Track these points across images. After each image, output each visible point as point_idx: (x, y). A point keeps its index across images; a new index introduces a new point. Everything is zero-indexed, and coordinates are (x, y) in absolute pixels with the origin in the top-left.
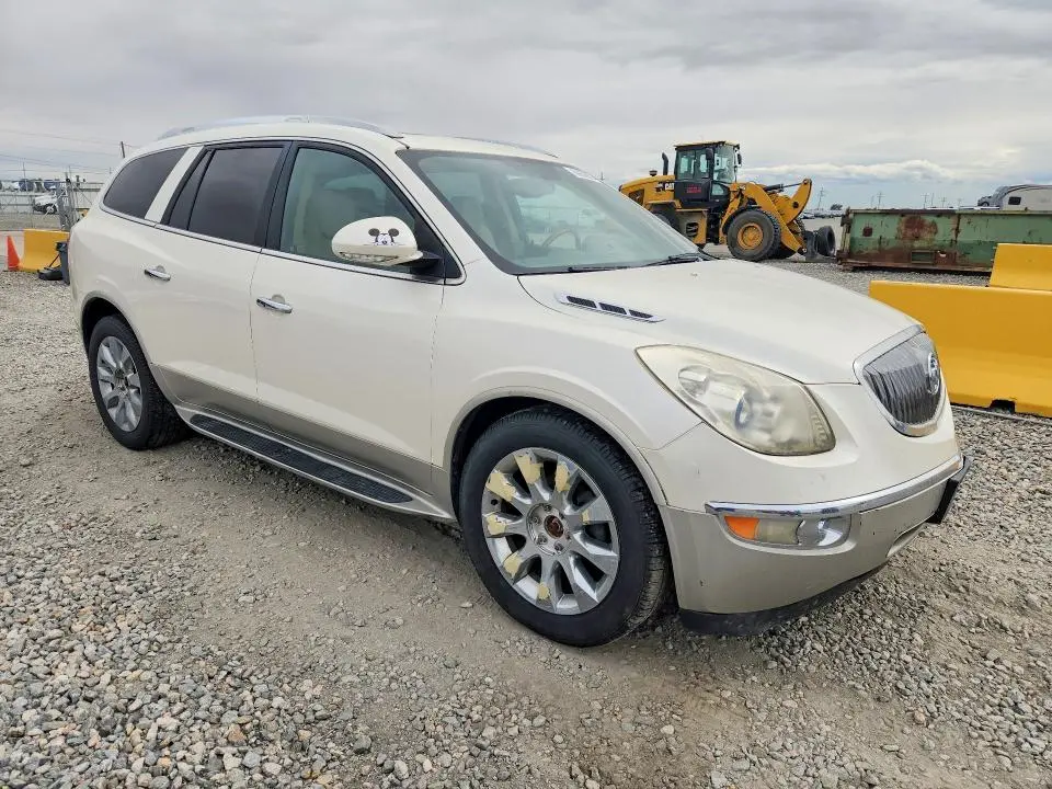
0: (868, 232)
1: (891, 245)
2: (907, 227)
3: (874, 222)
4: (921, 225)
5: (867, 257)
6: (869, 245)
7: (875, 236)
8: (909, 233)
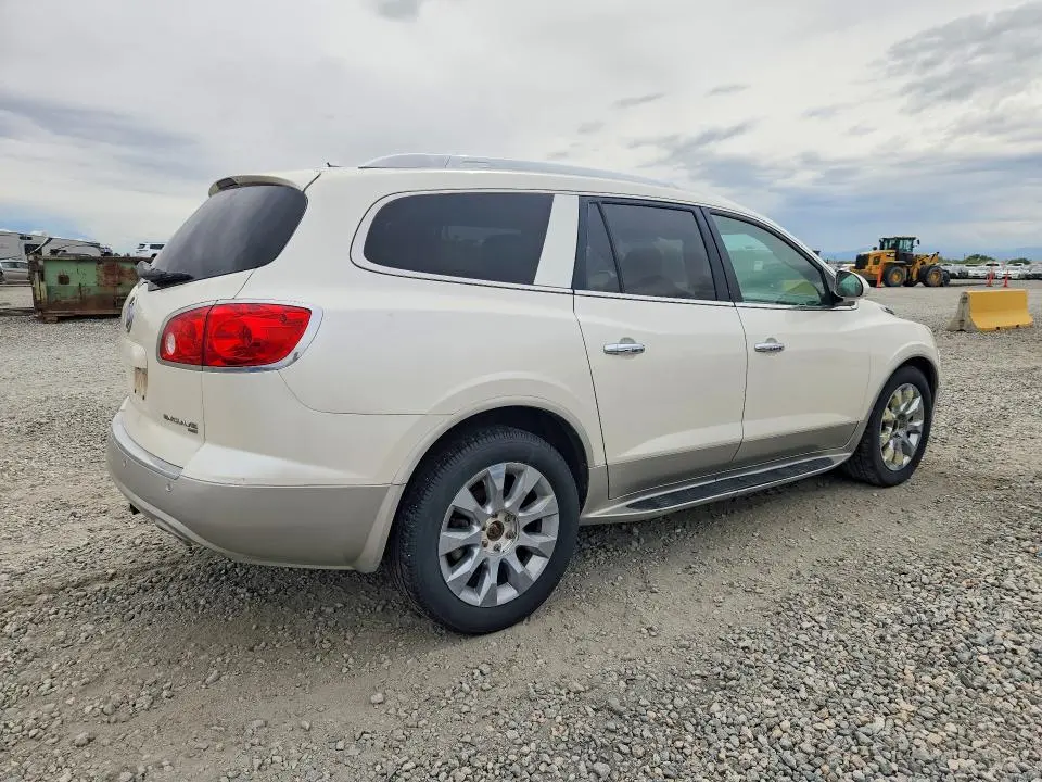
0: (64, 280)
1: (92, 293)
2: (106, 274)
3: (69, 270)
4: (121, 273)
5: (67, 306)
6: (68, 293)
7: (74, 283)
8: (110, 279)
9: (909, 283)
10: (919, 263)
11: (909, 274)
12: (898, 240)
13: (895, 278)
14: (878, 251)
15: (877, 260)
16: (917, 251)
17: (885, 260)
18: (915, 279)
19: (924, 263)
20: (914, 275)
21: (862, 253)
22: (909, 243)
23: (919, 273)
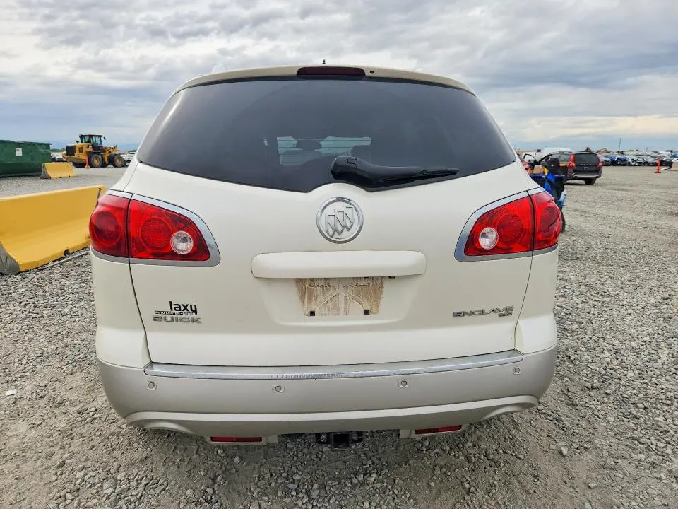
9: (104, 165)
10: (107, 152)
11: (103, 159)
12: (91, 136)
13: (96, 162)
14: (80, 143)
15: (81, 150)
16: (104, 144)
17: (85, 150)
18: (107, 163)
19: (110, 152)
20: (106, 160)
21: (70, 145)
22: (99, 139)
23: (109, 158)
